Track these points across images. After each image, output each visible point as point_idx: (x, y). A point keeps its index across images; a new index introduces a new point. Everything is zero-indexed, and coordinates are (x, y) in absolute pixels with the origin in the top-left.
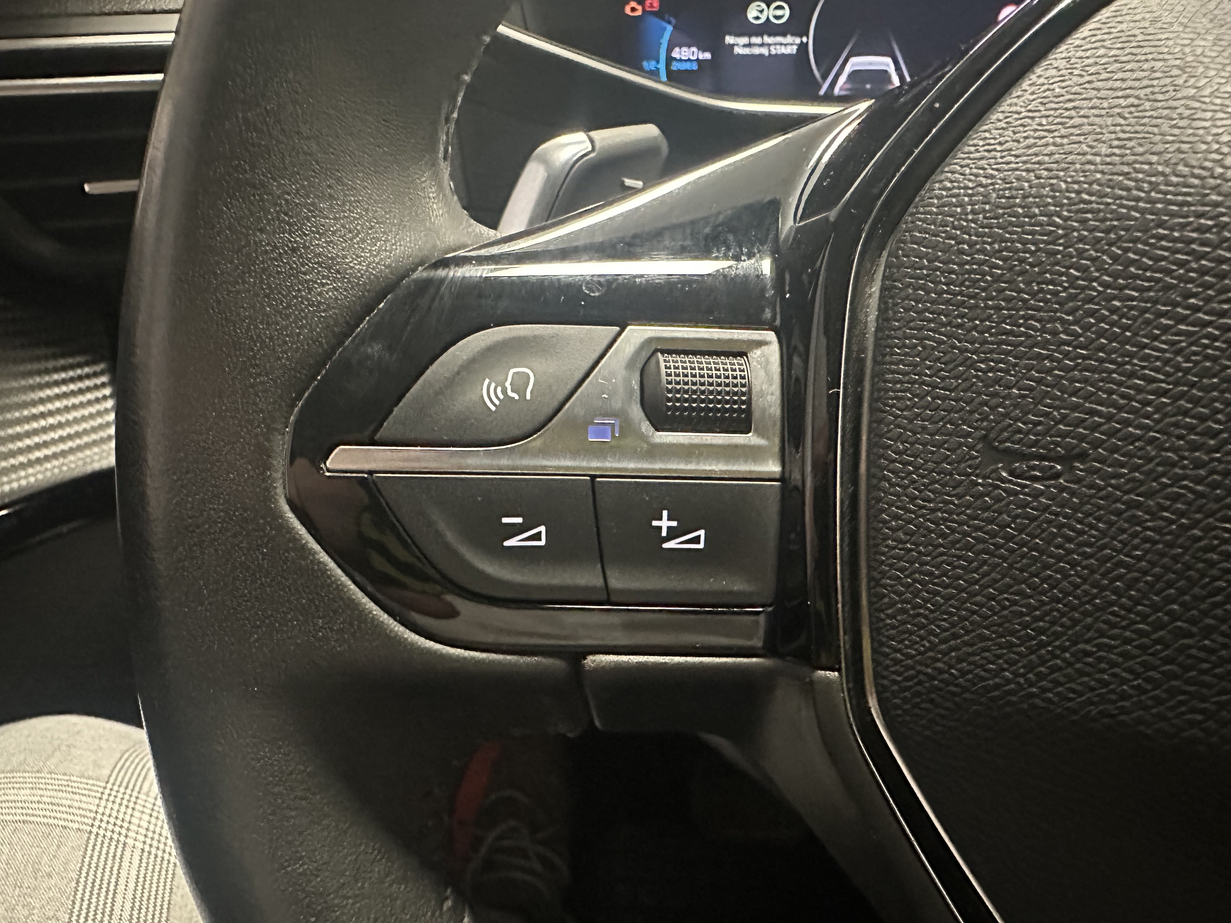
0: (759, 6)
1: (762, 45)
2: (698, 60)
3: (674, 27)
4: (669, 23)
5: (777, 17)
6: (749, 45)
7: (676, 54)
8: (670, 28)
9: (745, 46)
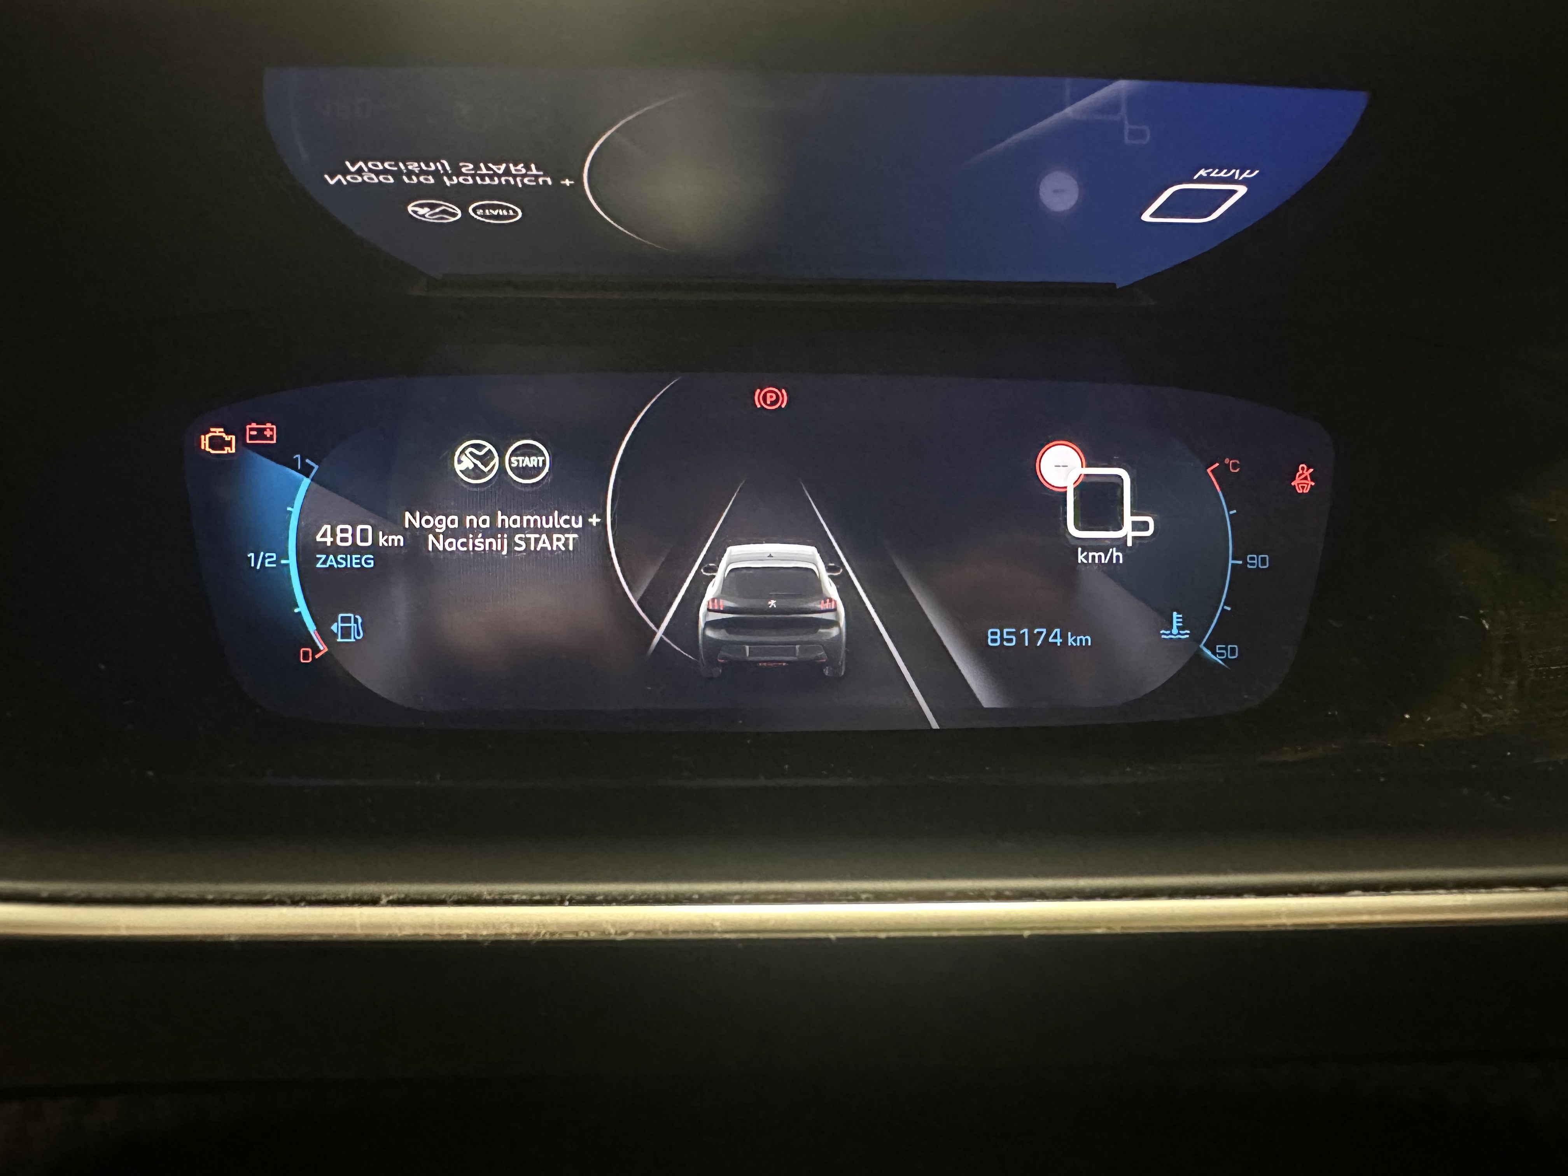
0: (479, 447)
1: (492, 532)
2: (375, 549)
3: (312, 480)
4: (306, 471)
5: (524, 472)
6: (460, 532)
7: (324, 535)
8: (306, 482)
9: (448, 533)
